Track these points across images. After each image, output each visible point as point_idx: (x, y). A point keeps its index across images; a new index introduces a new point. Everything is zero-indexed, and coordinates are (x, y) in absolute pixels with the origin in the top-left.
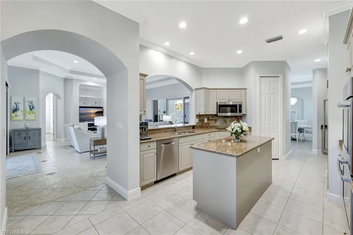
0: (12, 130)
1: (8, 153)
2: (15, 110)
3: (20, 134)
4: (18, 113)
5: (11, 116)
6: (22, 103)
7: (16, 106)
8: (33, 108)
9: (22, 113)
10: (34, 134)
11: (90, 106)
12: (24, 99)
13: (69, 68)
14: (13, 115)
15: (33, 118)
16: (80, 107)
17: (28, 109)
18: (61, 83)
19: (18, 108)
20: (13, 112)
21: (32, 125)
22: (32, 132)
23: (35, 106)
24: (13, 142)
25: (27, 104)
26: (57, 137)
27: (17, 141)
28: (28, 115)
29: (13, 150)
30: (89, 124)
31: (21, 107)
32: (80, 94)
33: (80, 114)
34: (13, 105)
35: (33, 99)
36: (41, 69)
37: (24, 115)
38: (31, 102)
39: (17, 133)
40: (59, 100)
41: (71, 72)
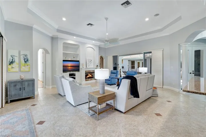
0: (8, 82)
1: (3, 106)
2: (12, 63)
3: (15, 86)
4: (14, 65)
5: (7, 68)
6: (18, 56)
7: (12, 59)
8: (27, 60)
9: (18, 66)
10: (29, 85)
11: (70, 59)
12: (19, 52)
13: (56, 27)
14: (10, 67)
15: (27, 70)
16: (64, 61)
17: (23, 61)
18: (49, 41)
19: (14, 60)
20: (10, 64)
21: (26, 77)
22: (26, 83)
23: (29, 59)
24: (9, 93)
25: (22, 57)
26: (46, 85)
27: (13, 92)
28: (23, 67)
29: (9, 101)
30: (70, 74)
31: (16, 60)
32: (63, 50)
33: (63, 66)
34: (10, 58)
35: (28, 53)
36: (35, 26)
37: (20, 67)
38: (26, 55)
39: (12, 85)
40: (47, 55)
41: (58, 31)
